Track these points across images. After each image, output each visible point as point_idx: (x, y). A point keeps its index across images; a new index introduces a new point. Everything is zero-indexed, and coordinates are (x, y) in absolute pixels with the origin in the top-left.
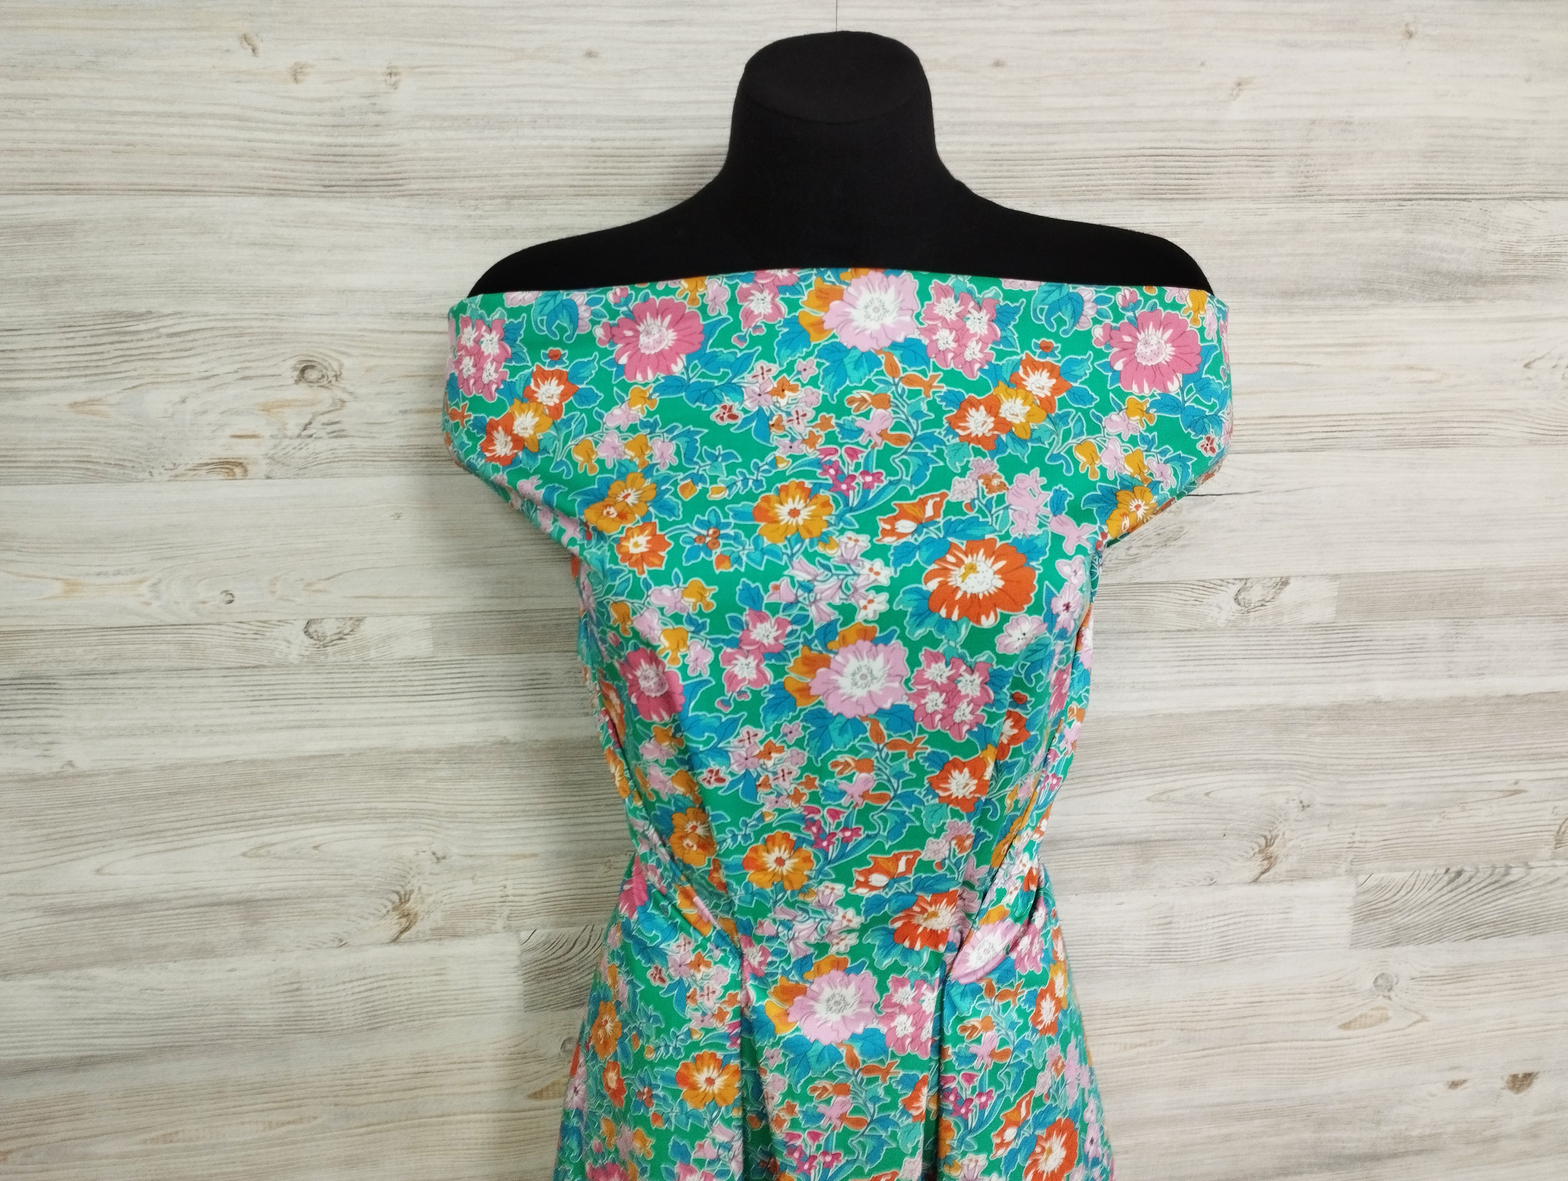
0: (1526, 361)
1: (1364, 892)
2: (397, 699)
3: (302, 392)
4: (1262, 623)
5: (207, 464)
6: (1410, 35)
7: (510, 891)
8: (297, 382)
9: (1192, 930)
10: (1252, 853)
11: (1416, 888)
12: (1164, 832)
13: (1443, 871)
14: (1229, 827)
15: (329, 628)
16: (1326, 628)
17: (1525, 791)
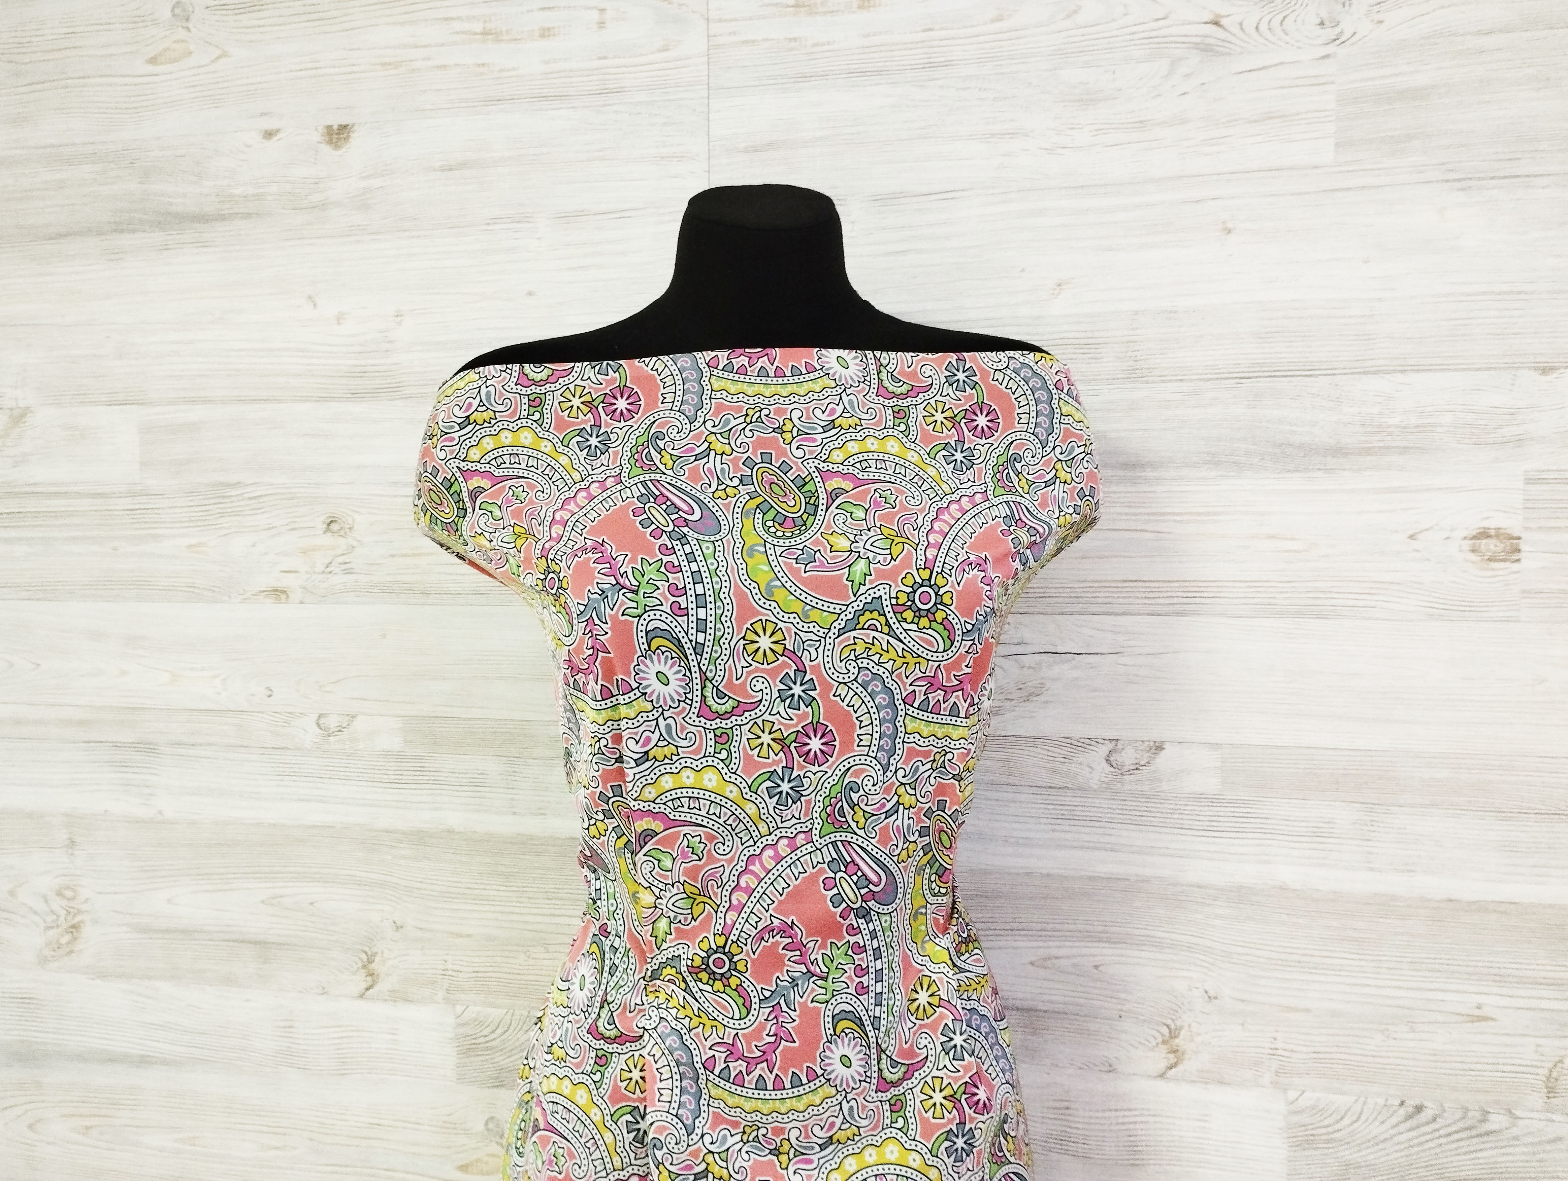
0: (1411, 533)
1: (1297, 1113)
2: (375, 784)
3: (327, 540)
4: (1139, 788)
5: (264, 591)
6: (1229, 231)
7: (449, 967)
8: (325, 532)
9: (1092, 1121)
10: (1154, 1043)
11: (1363, 1118)
12: (1051, 1002)
13: (1397, 1102)
14: (1124, 1008)
15: (332, 722)
16: (1214, 800)
17: (1493, 1019)
